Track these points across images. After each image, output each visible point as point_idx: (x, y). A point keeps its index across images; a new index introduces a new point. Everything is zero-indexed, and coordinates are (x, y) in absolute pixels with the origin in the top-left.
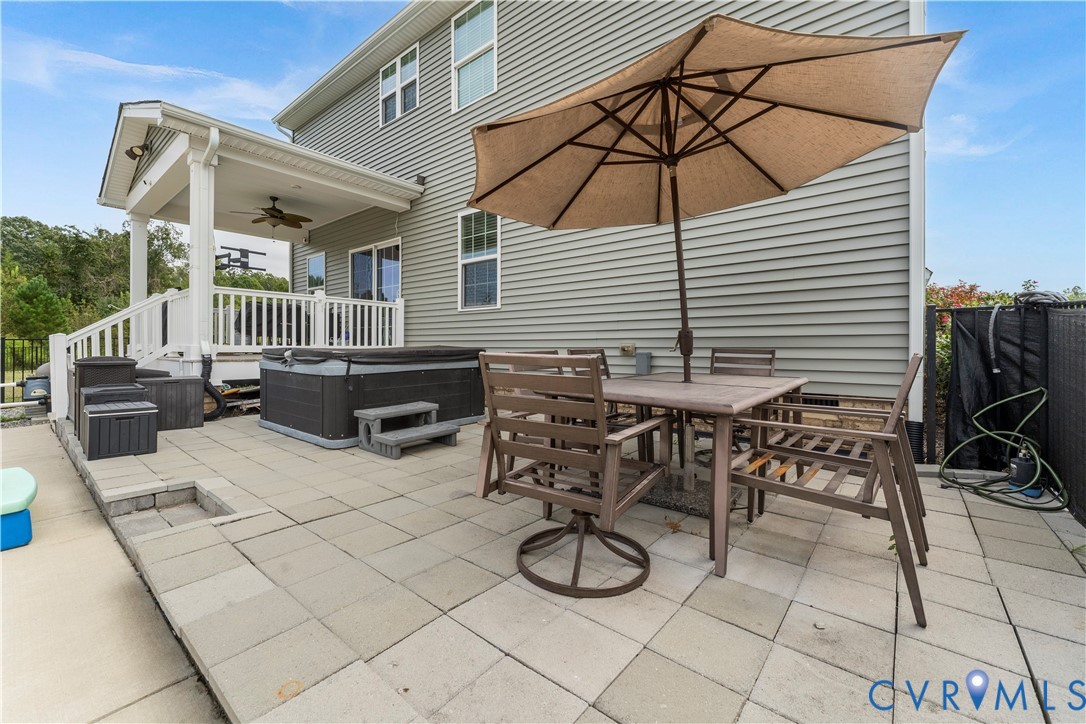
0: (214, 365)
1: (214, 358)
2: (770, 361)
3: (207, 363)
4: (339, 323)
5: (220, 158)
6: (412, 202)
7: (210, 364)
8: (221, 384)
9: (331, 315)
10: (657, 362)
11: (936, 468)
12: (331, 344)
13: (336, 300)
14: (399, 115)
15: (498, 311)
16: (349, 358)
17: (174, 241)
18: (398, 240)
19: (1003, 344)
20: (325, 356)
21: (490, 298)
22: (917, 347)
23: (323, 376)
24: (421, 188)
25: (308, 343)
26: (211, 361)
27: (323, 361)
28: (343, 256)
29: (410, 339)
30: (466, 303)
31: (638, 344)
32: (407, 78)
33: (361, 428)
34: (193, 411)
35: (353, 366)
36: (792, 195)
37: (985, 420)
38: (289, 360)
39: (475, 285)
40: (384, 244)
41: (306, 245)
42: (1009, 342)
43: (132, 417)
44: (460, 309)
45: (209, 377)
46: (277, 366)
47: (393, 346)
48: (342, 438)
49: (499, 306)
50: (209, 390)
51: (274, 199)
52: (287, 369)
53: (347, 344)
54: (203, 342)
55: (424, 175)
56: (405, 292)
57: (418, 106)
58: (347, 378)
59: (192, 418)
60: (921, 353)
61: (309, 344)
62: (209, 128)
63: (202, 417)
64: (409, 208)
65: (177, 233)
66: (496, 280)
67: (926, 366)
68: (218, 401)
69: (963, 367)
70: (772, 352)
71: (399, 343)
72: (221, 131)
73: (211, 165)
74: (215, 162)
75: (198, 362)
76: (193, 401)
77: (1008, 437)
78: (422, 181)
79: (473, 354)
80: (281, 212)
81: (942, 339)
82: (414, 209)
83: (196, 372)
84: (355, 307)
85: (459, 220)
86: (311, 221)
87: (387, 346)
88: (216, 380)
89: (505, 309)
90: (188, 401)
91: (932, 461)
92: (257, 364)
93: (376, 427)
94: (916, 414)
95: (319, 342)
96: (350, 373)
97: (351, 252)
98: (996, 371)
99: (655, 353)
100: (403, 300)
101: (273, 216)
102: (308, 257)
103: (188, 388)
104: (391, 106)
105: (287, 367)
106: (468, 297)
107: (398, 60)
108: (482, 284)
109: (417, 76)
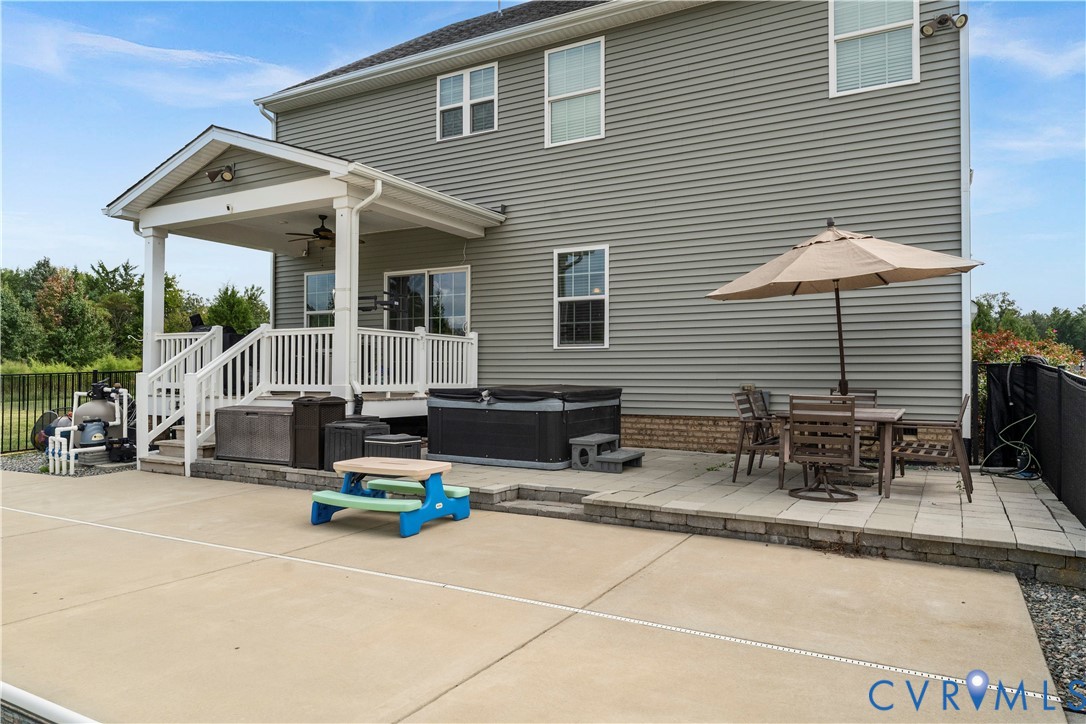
2: (874, 398)
6: (486, 230)
10: (775, 400)
11: (979, 467)
14: (467, 131)
15: (606, 351)
16: (563, 397)
18: (466, 268)
19: (1015, 387)
20: (546, 396)
21: (596, 335)
22: (967, 389)
23: (541, 412)
24: (502, 218)
30: (562, 341)
31: (758, 384)
32: (479, 96)
35: (566, 403)
36: (890, 285)
37: (1006, 435)
38: (486, 399)
39: (574, 323)
40: (442, 270)
41: (302, 258)
42: (1018, 386)
44: (555, 347)
46: (464, 405)
48: (560, 461)
49: (606, 345)
51: (323, 217)
52: (483, 407)
54: (355, 382)
55: (506, 204)
57: (496, 128)
60: (969, 394)
62: (374, 181)
64: (483, 235)
66: (603, 319)
67: (972, 400)
69: (994, 401)
70: (875, 392)
71: (473, 380)
72: (384, 183)
77: (1017, 444)
81: (982, 381)
82: (489, 237)
85: (555, 257)
89: (613, 349)
91: (976, 463)
94: (966, 433)
96: (565, 409)
97: (387, 274)
98: (1011, 404)
99: (773, 392)
100: (477, 334)
102: (306, 273)
104: (451, 117)
105: (484, 405)
106: (567, 335)
107: (466, 73)
108: (583, 323)
109: (495, 97)
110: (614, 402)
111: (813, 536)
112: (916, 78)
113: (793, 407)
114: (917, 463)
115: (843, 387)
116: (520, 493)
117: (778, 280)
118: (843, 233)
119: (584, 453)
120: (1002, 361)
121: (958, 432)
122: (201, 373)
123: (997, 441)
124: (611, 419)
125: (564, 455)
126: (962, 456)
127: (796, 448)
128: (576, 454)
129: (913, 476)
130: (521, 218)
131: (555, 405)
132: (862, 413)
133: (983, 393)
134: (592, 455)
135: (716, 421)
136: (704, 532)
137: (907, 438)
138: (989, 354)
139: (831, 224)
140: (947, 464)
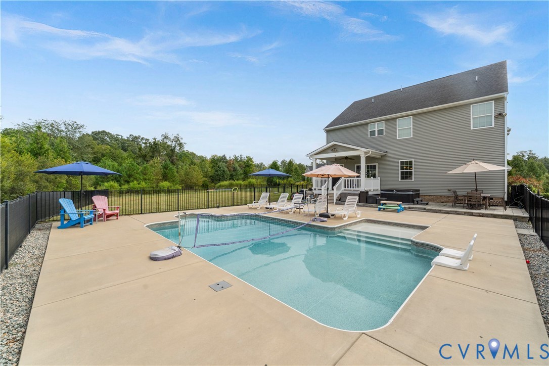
2: (483, 192)
11: (509, 206)
14: (376, 135)
18: (376, 164)
24: (385, 154)
32: (380, 128)
37: (516, 200)
39: (404, 176)
42: (519, 190)
44: (400, 181)
49: (413, 180)
55: (386, 151)
56: (379, 176)
57: (384, 134)
60: (507, 191)
66: (412, 175)
69: (513, 193)
77: (518, 202)
79: (419, 190)
81: (510, 189)
82: (383, 158)
85: (400, 162)
89: (415, 181)
94: (506, 199)
97: (356, 165)
98: (517, 194)
104: (373, 133)
105: (395, 193)
106: (402, 178)
107: (376, 123)
108: (406, 175)
109: (384, 128)
111: (474, 214)
112: (493, 126)
113: (468, 194)
114: (493, 205)
115: (477, 190)
116: (409, 208)
117: (464, 172)
118: (477, 162)
119: (417, 202)
120: (515, 185)
121: (503, 199)
122: (324, 186)
123: (513, 201)
124: (418, 195)
125: (413, 202)
126: (504, 205)
127: (468, 201)
128: (415, 202)
129: (491, 207)
130: (390, 154)
131: (411, 193)
132: (482, 195)
133: (510, 191)
134: (420, 202)
135: (441, 196)
136: (452, 214)
137: (491, 200)
138: (513, 182)
139: (474, 160)
140: (501, 206)
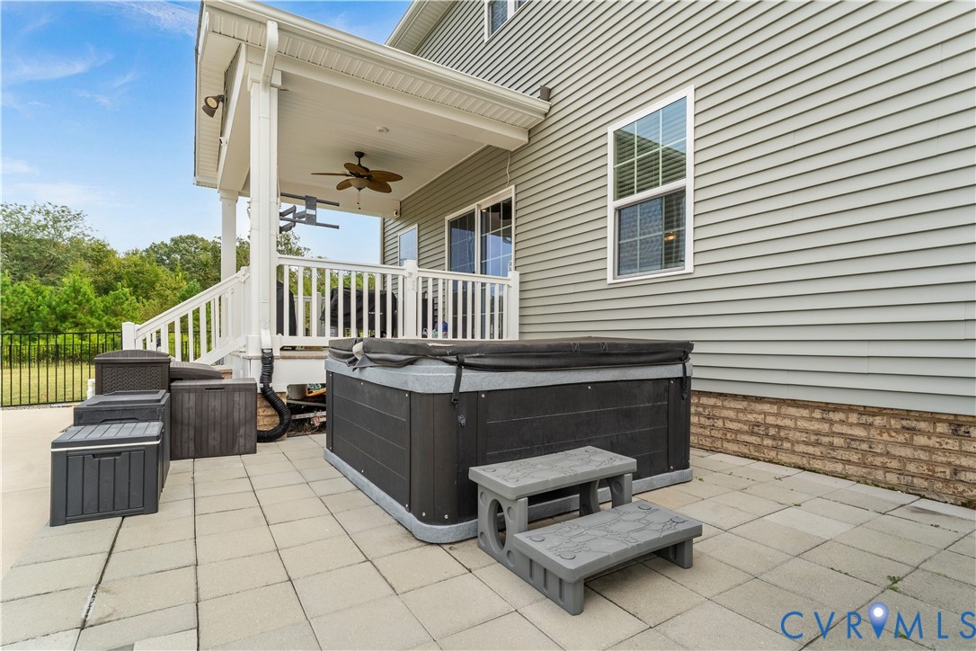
0: (276, 363)
1: (277, 353)
3: (267, 361)
4: (435, 310)
5: (284, 75)
6: (531, 132)
7: (271, 363)
8: (286, 390)
9: (425, 302)
12: (424, 336)
13: (431, 274)
14: (511, 13)
15: (688, 278)
16: (460, 359)
17: (293, 246)
18: (509, 192)
20: (416, 354)
21: (672, 254)
23: (410, 393)
24: (545, 106)
25: (394, 333)
26: (272, 357)
27: (411, 362)
28: (439, 225)
29: (527, 329)
30: (621, 267)
33: (484, 506)
34: (242, 431)
35: (466, 374)
38: (359, 358)
39: (638, 238)
40: (488, 202)
41: (397, 220)
43: (117, 453)
44: (610, 280)
45: (270, 380)
46: (343, 368)
47: (504, 339)
48: (445, 522)
50: (268, 396)
51: (360, 155)
52: (356, 374)
53: (445, 335)
54: (263, 332)
55: (550, 86)
56: (520, 263)
58: (456, 399)
59: (242, 441)
61: (396, 336)
62: (264, 24)
63: (254, 437)
64: (527, 140)
65: (296, 238)
68: (281, 414)
71: (512, 335)
72: (281, 27)
73: (272, 86)
74: (277, 81)
75: (256, 358)
76: (242, 416)
78: (547, 94)
80: (367, 170)
82: (533, 141)
83: (254, 373)
84: (455, 283)
85: (610, 139)
86: (401, 178)
87: (496, 338)
88: (279, 385)
90: (236, 415)
92: (323, 362)
93: (516, 515)
95: (410, 331)
96: (461, 390)
97: (447, 218)
100: (517, 273)
101: (358, 176)
102: (399, 234)
103: (237, 397)
110: (674, 371)
135: (959, 424)
